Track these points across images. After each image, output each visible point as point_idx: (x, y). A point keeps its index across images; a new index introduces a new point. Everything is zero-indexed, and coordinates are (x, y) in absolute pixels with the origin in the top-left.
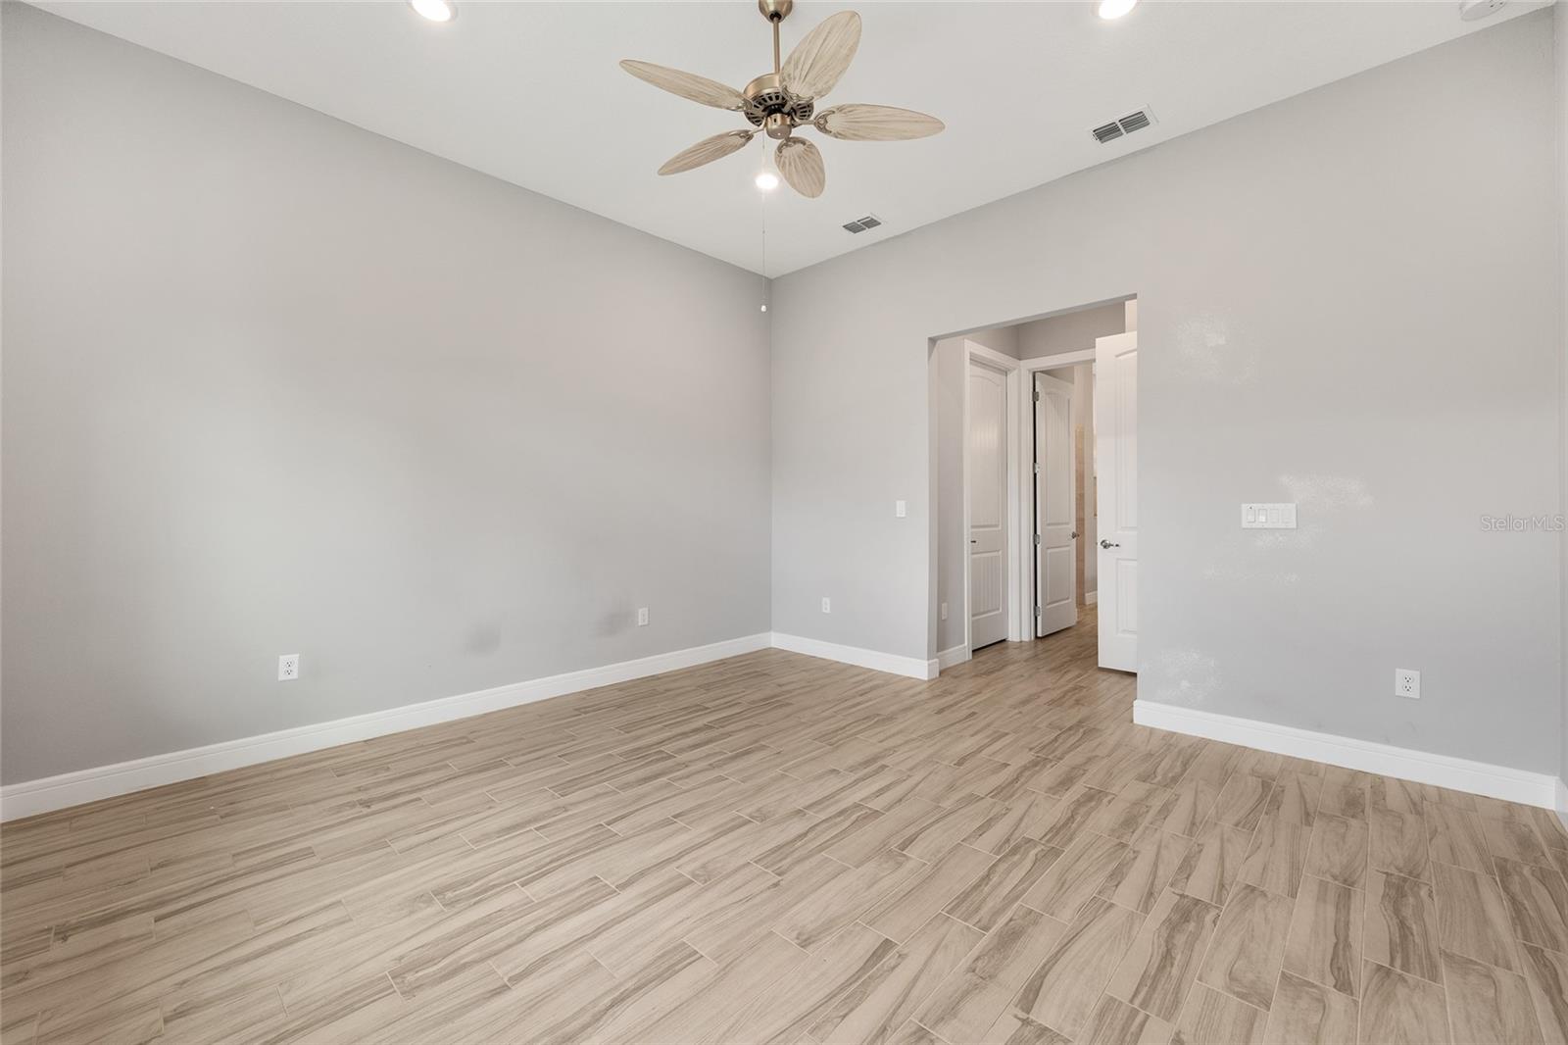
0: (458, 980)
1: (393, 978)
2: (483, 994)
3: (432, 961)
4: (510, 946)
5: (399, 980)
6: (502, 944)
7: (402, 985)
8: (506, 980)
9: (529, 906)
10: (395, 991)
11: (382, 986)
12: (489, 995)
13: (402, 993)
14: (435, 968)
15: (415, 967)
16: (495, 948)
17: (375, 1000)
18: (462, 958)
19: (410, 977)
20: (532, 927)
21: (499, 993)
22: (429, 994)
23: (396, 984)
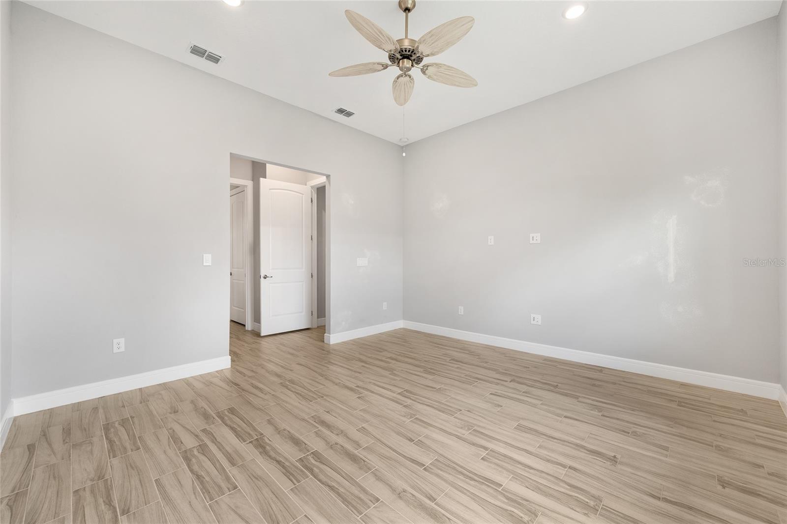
0: (579, 485)
1: (598, 511)
2: (579, 473)
3: (577, 500)
4: (548, 474)
5: (597, 507)
6: (549, 477)
7: (598, 504)
8: (566, 469)
9: (516, 477)
10: (603, 505)
11: (604, 512)
12: (578, 471)
13: (601, 502)
14: (579, 496)
15: (586, 506)
16: (552, 479)
17: (613, 510)
18: (567, 489)
19: (592, 503)
20: (531, 471)
21: (575, 469)
22: (594, 492)
23: (599, 507)
